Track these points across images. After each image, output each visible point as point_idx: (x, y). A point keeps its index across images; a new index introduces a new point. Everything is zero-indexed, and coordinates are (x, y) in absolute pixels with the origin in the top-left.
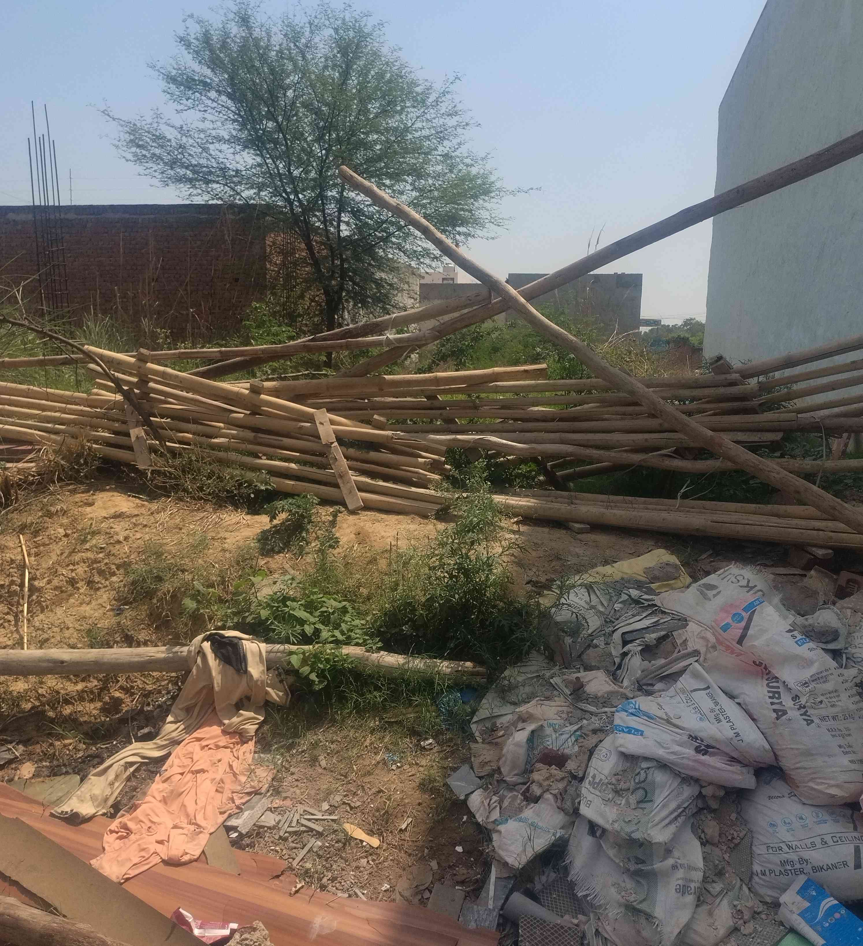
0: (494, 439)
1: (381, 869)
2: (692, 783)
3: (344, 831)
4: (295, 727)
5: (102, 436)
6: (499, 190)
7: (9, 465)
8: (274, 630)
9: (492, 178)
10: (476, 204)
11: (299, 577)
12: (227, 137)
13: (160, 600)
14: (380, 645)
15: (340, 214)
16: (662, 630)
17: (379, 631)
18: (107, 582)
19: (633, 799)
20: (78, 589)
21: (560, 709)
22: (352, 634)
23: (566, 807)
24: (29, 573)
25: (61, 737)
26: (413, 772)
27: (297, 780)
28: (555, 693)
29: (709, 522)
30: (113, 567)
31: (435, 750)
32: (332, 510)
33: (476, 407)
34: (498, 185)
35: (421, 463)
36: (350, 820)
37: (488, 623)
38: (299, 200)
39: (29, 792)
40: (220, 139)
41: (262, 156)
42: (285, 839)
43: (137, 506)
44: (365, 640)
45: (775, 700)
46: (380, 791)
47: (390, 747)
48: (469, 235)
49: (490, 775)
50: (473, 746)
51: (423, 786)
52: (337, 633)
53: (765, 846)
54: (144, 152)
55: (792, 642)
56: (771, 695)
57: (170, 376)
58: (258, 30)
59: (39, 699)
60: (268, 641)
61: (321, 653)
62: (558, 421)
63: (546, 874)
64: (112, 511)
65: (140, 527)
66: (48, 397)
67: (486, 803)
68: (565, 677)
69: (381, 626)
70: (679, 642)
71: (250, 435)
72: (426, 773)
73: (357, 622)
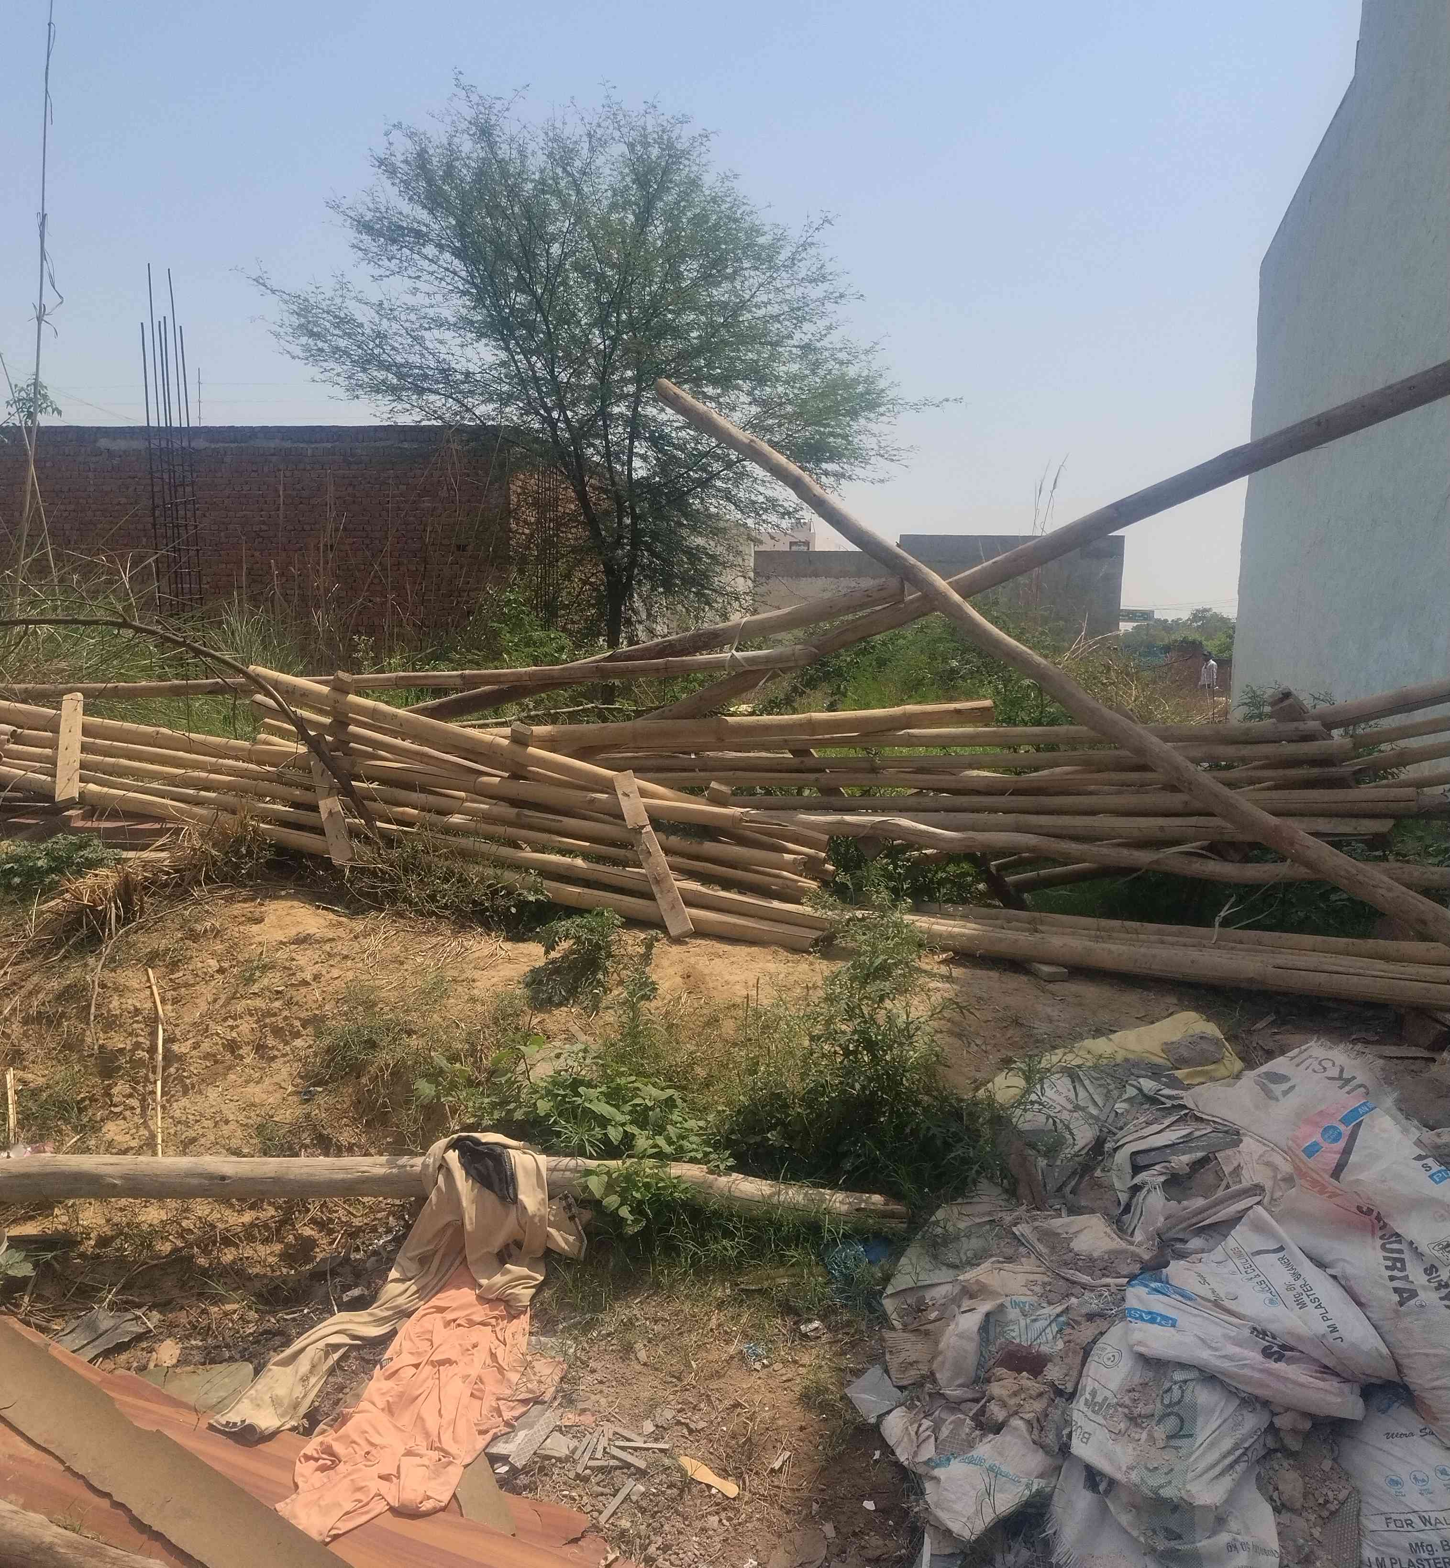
0: (904, 822)
1: (742, 1534)
2: (1258, 1406)
3: (681, 1469)
4: (596, 1294)
5: (273, 810)
6: (893, 402)
7: (125, 855)
8: (558, 1134)
9: (882, 384)
10: (855, 427)
11: (596, 1047)
12: (452, 320)
13: (374, 1079)
14: (731, 1162)
15: (632, 443)
16: (1198, 1148)
17: (728, 1139)
18: (288, 1048)
19: (1160, 1432)
20: (242, 1058)
21: (1032, 1277)
22: (685, 1143)
23: (1048, 1441)
24: (164, 1030)
25: (217, 1300)
26: (789, 1376)
27: (601, 1382)
28: (1022, 1250)
29: (1270, 968)
30: (297, 1023)
31: (824, 1339)
32: (643, 936)
33: (874, 770)
34: (891, 394)
35: (787, 862)
36: (688, 1451)
37: (908, 1130)
38: (567, 420)
39: (173, 1388)
40: (440, 323)
41: (507, 349)
42: (586, 1479)
43: (331, 925)
44: (706, 1154)
45: (1396, 1273)
46: (737, 1405)
47: (751, 1332)
48: (843, 476)
49: (919, 1384)
50: (888, 1334)
51: (806, 1399)
52: (661, 1141)
53: (1383, 1517)
54: (320, 344)
55: (1424, 1176)
56: (1390, 1263)
57: (384, 716)
58: (505, 146)
59: (183, 1237)
60: (548, 1150)
61: (637, 1174)
62: (1011, 794)
63: (1014, 1551)
64: (292, 932)
65: (338, 958)
66: (190, 747)
67: (912, 1430)
68: (1036, 1224)
69: (732, 1132)
70: (1227, 1169)
71: (511, 812)
72: (811, 1377)
73: (692, 1124)
